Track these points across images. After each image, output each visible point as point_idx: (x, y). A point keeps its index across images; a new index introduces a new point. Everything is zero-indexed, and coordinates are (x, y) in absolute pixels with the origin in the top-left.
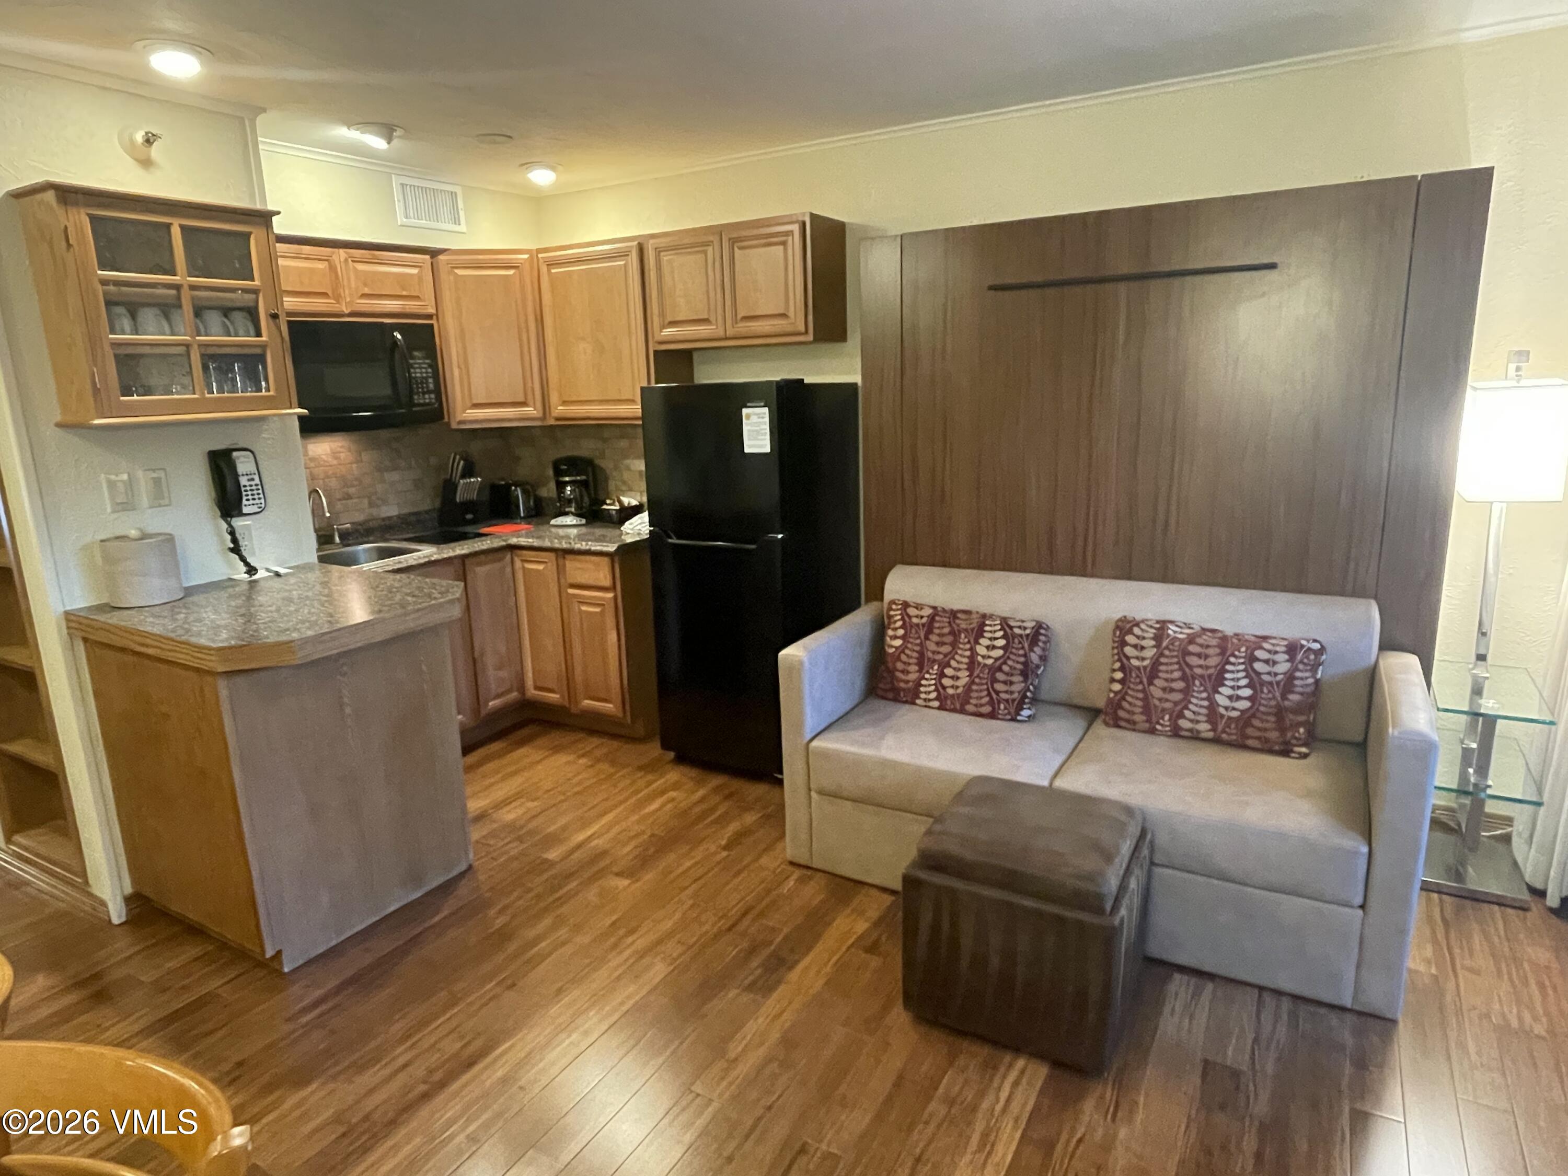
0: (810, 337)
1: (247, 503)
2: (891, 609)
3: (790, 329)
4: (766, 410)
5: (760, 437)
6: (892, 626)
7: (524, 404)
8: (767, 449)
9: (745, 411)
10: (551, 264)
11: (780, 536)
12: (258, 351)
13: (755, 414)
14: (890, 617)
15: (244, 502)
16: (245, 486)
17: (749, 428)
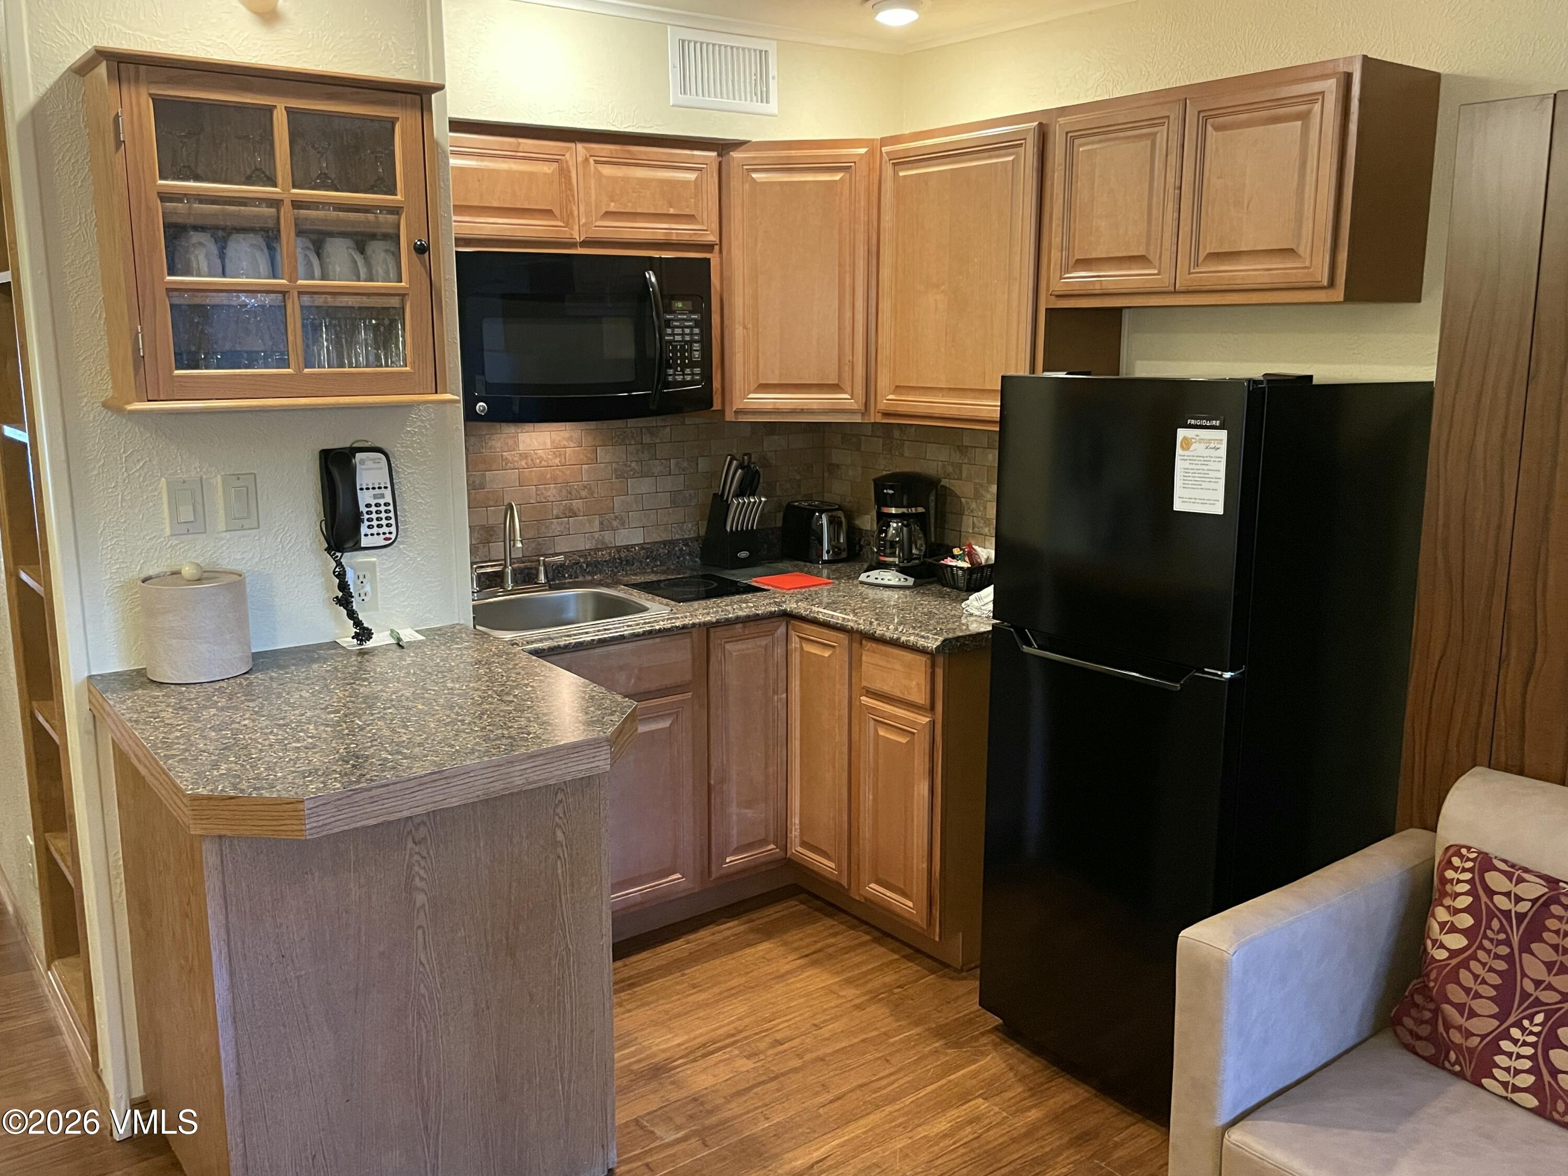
0: (1338, 294)
1: (369, 531)
2: (1449, 865)
3: (1298, 277)
4: (1223, 435)
5: (1205, 485)
6: (1448, 901)
7: (836, 388)
8: (1219, 509)
9: (1181, 433)
10: (900, 162)
11: (1227, 675)
12: (395, 302)
13: (1201, 441)
14: (1444, 881)
15: (364, 529)
16: (368, 506)
17: (1186, 464)
